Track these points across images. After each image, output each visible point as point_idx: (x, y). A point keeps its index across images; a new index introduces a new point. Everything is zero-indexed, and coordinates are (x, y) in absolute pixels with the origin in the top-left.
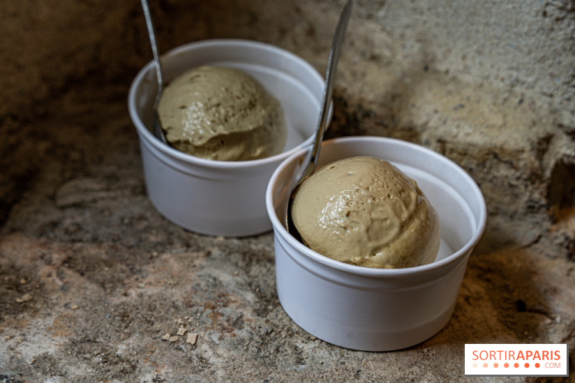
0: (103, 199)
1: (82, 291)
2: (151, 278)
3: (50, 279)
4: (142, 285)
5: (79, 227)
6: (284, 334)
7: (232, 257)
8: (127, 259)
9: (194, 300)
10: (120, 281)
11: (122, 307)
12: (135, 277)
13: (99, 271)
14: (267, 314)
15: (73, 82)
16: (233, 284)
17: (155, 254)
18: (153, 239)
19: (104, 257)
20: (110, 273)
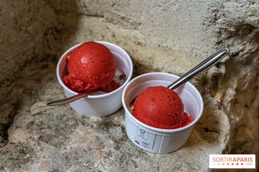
0: (48, 109)
1: (49, 150)
2: (73, 140)
3: (35, 147)
4: (71, 144)
5: (42, 123)
6: (128, 156)
7: (101, 126)
8: (63, 134)
9: (91, 147)
10: (62, 143)
11: (65, 154)
12: (67, 140)
13: (53, 140)
14: (120, 149)
15: (27, 63)
16: (104, 138)
17: (73, 130)
18: (70, 123)
19: (54, 134)
20: (58, 140)
